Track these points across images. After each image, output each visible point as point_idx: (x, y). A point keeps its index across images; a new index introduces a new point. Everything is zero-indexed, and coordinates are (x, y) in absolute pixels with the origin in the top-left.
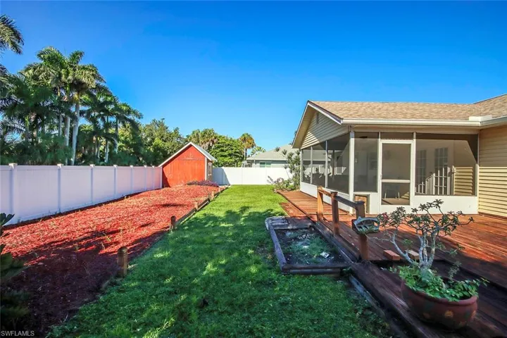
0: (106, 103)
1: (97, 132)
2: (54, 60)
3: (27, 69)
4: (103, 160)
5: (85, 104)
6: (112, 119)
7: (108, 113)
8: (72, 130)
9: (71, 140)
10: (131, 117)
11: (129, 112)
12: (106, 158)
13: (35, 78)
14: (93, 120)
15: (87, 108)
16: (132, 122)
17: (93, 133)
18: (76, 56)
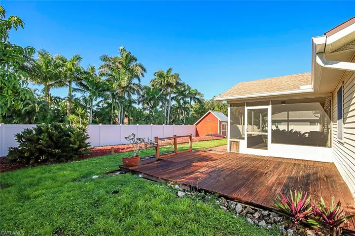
0: (185, 91)
1: (180, 107)
2: (160, 75)
3: (151, 82)
4: (183, 122)
5: (175, 93)
6: (188, 99)
7: (185, 96)
8: (168, 107)
9: (167, 112)
10: (197, 97)
11: (196, 94)
12: (185, 121)
13: (153, 85)
14: (178, 101)
15: (175, 95)
16: (198, 99)
17: (178, 108)
18: (169, 70)
